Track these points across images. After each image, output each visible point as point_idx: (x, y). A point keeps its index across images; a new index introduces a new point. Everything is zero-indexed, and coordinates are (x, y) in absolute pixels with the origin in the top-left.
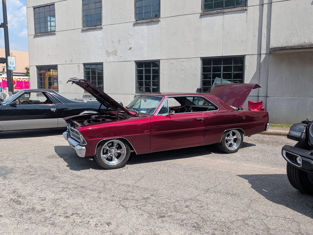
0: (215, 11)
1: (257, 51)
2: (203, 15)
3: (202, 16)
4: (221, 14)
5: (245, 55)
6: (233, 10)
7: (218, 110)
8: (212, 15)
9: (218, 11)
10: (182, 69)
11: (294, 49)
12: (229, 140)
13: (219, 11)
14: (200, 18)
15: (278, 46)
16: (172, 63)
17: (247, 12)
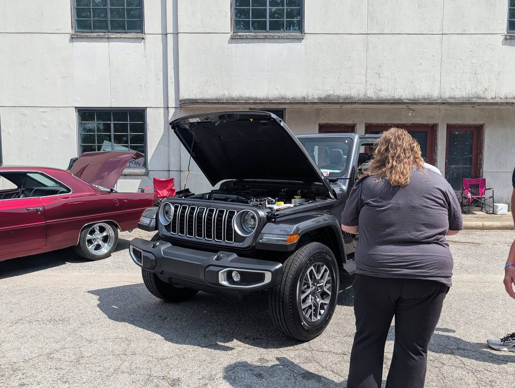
0: (95, 34)
1: (163, 102)
2: (75, 38)
3: (73, 38)
4: (105, 40)
5: (146, 108)
6: (123, 36)
7: (71, 193)
8: (89, 40)
9: (100, 34)
10: (43, 126)
11: (209, 103)
12: (94, 239)
13: (102, 34)
14: (70, 42)
15: (191, 98)
16: (24, 115)
17: (144, 42)
